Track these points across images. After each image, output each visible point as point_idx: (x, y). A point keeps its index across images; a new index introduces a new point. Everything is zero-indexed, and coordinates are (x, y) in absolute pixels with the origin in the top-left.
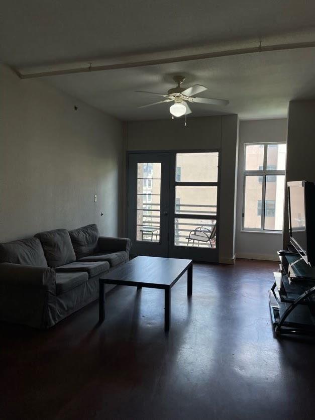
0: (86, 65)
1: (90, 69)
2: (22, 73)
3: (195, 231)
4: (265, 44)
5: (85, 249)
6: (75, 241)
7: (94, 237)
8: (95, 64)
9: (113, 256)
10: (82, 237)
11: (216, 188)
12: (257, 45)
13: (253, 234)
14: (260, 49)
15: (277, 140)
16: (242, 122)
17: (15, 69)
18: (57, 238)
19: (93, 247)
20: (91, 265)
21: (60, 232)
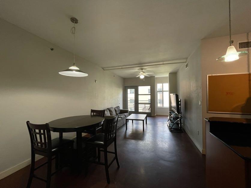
0: (121, 67)
1: (122, 68)
2: (104, 69)
3: (144, 108)
4: (164, 63)
5: (118, 112)
6: (115, 111)
7: (119, 109)
8: (123, 67)
9: (125, 114)
10: (117, 109)
11: (150, 96)
12: (162, 63)
13: (161, 108)
14: (163, 64)
15: (165, 82)
16: (156, 78)
17: (103, 68)
18: (112, 109)
19: (119, 112)
20: (122, 116)
21: (112, 108)
